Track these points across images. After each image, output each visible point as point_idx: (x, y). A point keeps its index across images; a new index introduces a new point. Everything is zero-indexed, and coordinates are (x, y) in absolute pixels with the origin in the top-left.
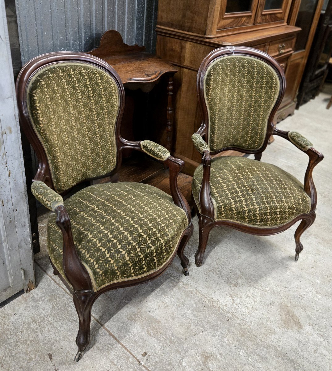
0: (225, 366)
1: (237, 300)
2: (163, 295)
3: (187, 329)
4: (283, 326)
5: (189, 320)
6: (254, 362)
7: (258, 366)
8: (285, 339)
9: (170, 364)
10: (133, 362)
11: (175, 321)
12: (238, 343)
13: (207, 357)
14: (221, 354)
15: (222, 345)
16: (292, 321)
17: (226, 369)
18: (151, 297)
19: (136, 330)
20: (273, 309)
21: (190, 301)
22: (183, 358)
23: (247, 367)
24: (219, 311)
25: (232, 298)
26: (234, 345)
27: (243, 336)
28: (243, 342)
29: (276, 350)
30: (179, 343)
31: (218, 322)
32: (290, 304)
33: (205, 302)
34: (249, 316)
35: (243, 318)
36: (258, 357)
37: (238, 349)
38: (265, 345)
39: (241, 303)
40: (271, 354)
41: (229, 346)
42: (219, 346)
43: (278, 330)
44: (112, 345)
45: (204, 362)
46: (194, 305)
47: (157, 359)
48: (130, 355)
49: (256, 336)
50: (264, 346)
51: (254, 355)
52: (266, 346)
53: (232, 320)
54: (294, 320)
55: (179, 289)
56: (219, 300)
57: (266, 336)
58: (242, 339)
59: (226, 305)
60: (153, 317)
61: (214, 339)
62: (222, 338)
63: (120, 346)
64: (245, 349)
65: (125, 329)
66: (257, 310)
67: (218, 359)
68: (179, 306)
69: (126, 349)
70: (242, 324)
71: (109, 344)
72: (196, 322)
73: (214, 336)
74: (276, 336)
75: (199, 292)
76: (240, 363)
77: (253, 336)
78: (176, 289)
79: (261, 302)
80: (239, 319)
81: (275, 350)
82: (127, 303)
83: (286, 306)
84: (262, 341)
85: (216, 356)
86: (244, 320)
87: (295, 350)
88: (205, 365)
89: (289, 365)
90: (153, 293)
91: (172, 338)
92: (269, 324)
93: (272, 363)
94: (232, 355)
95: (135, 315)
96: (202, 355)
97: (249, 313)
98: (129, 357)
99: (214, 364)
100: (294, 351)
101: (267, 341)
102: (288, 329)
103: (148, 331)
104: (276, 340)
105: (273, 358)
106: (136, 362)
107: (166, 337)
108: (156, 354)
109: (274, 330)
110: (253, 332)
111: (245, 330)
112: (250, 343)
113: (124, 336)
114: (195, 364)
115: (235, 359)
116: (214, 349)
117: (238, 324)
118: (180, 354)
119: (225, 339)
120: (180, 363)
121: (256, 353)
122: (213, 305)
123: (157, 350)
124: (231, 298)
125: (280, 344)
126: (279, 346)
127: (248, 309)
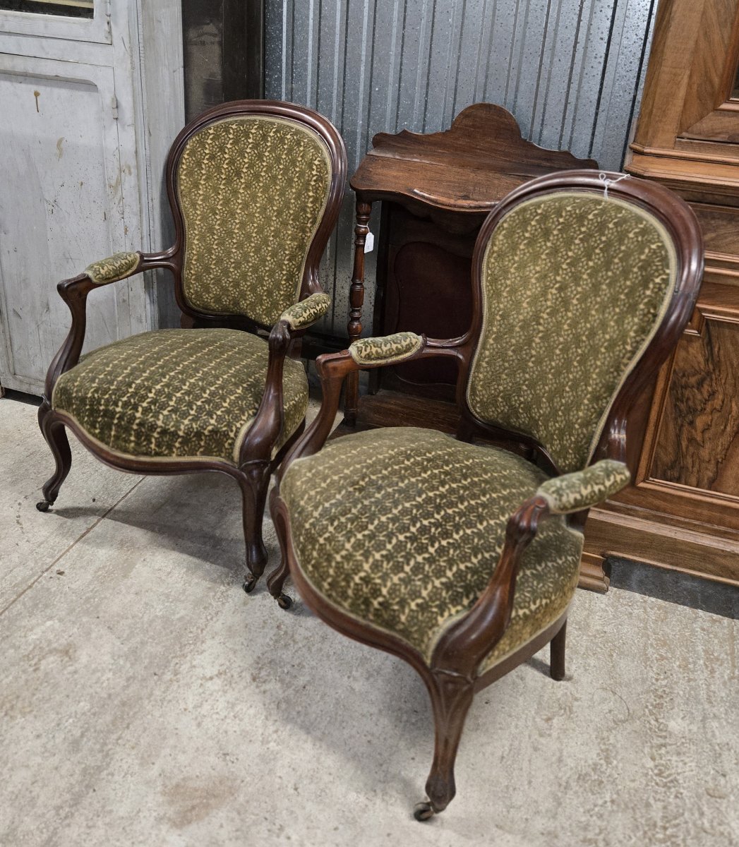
0: (52, 681)
1: (216, 685)
2: (185, 570)
3: (118, 615)
4: (168, 783)
5: (141, 615)
6: (66, 728)
7: (57, 735)
8: (132, 787)
9: (46, 606)
10: (46, 564)
11: (133, 596)
12: (106, 696)
13: (67, 652)
14: (75, 672)
15: (94, 671)
16: (189, 803)
17: (46, 684)
18: (175, 555)
19: (103, 554)
20: (213, 759)
21: (185, 609)
22: (61, 620)
23: (53, 716)
24: (173, 658)
25: (217, 676)
26: (99, 690)
27: (124, 704)
28: (108, 705)
29: (99, 769)
30: (88, 609)
31: (145, 658)
32: (241, 799)
33: (191, 632)
34: (178, 711)
35: (170, 701)
36: (79, 734)
37: (92, 697)
38: (110, 747)
39: (207, 693)
40: (90, 758)
41: (96, 683)
42: (93, 666)
43: (154, 771)
44: (71, 535)
45: (55, 649)
46: (178, 616)
47: (53, 590)
48: (57, 557)
49: (128, 727)
50: (105, 744)
51: (81, 727)
52: (106, 748)
53: (158, 680)
54: (193, 808)
55: (209, 588)
56: (202, 653)
57: (133, 748)
58: (115, 702)
59: (194, 667)
60: (134, 567)
61: (107, 658)
62: (110, 670)
63: (72, 543)
64: (93, 711)
65: (101, 541)
66: (199, 725)
67: (65, 668)
68: (168, 596)
69: (68, 550)
70: (152, 699)
71: (73, 532)
72: (138, 626)
73: (113, 658)
74: (137, 768)
75: (212, 619)
76: (61, 704)
77: (126, 722)
78: (207, 584)
79: (226, 732)
80: (164, 692)
81: (99, 767)
82: (153, 531)
83: (232, 791)
84: (118, 740)
85: (72, 665)
86: (165, 703)
87: (108, 808)
88: (51, 652)
89: (68, 796)
90: (185, 556)
91: (96, 600)
92: (168, 751)
93: (68, 762)
94: (76, 690)
95: (133, 545)
96: (69, 645)
97: (185, 710)
98: (52, 557)
99: (55, 664)
100: (103, 807)
101: (118, 749)
102: (164, 793)
103: (104, 567)
104: (125, 767)
105: (79, 762)
106: (45, 567)
107: (96, 592)
108: (64, 585)
109: (153, 764)
110: (138, 722)
111: (138, 706)
112: (108, 718)
113: (89, 544)
114: (51, 637)
115: (68, 696)
116: (84, 659)
117: (152, 692)
118: (68, 614)
119: (110, 675)
120: (51, 618)
121: (87, 730)
122: (185, 645)
123: (70, 585)
124: (216, 673)
125: (116, 778)
126: (113, 775)
127: (195, 707)
